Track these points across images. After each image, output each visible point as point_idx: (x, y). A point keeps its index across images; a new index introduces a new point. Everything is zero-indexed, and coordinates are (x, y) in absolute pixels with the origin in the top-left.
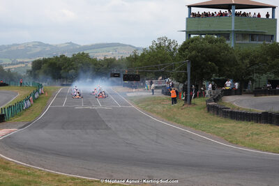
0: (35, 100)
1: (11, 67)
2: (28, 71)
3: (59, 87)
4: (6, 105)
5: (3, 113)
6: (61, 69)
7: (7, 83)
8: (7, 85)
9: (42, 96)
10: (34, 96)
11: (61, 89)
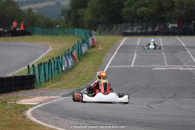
0: (82, 56)
1: (33, 6)
2: (64, 12)
3: (119, 37)
4: (36, 62)
5: (31, 73)
6: (123, 7)
7: (28, 31)
8: (29, 34)
9: (93, 50)
10: (80, 49)
11: (124, 40)
